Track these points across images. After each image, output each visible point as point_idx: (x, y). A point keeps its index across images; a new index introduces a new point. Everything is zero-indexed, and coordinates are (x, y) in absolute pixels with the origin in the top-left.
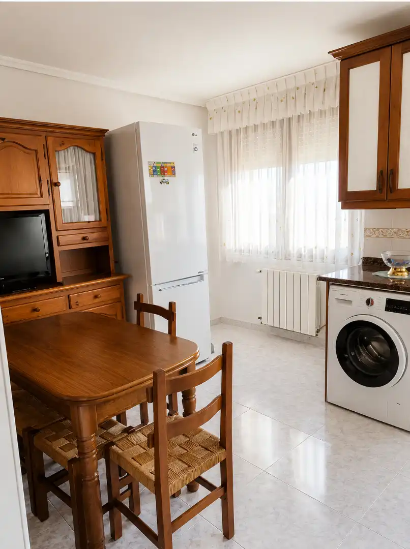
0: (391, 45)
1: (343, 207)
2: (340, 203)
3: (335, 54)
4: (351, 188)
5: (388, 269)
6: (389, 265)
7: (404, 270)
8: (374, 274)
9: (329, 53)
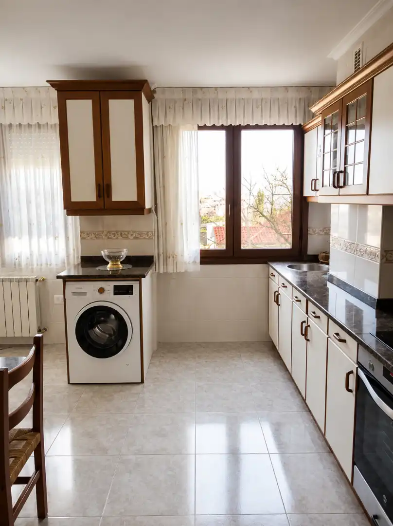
0: (100, 91)
1: (68, 214)
2: (66, 210)
3: (54, 84)
4: (74, 199)
5: (108, 263)
6: (107, 260)
7: (119, 263)
8: (97, 269)
9: (47, 81)
